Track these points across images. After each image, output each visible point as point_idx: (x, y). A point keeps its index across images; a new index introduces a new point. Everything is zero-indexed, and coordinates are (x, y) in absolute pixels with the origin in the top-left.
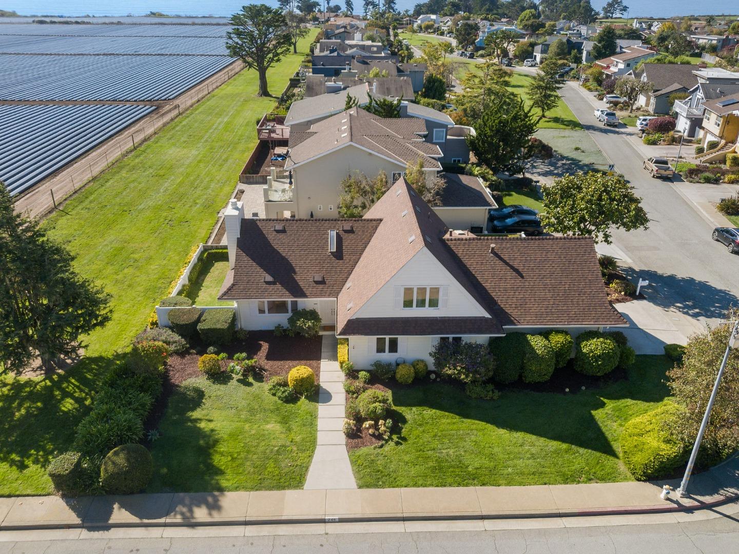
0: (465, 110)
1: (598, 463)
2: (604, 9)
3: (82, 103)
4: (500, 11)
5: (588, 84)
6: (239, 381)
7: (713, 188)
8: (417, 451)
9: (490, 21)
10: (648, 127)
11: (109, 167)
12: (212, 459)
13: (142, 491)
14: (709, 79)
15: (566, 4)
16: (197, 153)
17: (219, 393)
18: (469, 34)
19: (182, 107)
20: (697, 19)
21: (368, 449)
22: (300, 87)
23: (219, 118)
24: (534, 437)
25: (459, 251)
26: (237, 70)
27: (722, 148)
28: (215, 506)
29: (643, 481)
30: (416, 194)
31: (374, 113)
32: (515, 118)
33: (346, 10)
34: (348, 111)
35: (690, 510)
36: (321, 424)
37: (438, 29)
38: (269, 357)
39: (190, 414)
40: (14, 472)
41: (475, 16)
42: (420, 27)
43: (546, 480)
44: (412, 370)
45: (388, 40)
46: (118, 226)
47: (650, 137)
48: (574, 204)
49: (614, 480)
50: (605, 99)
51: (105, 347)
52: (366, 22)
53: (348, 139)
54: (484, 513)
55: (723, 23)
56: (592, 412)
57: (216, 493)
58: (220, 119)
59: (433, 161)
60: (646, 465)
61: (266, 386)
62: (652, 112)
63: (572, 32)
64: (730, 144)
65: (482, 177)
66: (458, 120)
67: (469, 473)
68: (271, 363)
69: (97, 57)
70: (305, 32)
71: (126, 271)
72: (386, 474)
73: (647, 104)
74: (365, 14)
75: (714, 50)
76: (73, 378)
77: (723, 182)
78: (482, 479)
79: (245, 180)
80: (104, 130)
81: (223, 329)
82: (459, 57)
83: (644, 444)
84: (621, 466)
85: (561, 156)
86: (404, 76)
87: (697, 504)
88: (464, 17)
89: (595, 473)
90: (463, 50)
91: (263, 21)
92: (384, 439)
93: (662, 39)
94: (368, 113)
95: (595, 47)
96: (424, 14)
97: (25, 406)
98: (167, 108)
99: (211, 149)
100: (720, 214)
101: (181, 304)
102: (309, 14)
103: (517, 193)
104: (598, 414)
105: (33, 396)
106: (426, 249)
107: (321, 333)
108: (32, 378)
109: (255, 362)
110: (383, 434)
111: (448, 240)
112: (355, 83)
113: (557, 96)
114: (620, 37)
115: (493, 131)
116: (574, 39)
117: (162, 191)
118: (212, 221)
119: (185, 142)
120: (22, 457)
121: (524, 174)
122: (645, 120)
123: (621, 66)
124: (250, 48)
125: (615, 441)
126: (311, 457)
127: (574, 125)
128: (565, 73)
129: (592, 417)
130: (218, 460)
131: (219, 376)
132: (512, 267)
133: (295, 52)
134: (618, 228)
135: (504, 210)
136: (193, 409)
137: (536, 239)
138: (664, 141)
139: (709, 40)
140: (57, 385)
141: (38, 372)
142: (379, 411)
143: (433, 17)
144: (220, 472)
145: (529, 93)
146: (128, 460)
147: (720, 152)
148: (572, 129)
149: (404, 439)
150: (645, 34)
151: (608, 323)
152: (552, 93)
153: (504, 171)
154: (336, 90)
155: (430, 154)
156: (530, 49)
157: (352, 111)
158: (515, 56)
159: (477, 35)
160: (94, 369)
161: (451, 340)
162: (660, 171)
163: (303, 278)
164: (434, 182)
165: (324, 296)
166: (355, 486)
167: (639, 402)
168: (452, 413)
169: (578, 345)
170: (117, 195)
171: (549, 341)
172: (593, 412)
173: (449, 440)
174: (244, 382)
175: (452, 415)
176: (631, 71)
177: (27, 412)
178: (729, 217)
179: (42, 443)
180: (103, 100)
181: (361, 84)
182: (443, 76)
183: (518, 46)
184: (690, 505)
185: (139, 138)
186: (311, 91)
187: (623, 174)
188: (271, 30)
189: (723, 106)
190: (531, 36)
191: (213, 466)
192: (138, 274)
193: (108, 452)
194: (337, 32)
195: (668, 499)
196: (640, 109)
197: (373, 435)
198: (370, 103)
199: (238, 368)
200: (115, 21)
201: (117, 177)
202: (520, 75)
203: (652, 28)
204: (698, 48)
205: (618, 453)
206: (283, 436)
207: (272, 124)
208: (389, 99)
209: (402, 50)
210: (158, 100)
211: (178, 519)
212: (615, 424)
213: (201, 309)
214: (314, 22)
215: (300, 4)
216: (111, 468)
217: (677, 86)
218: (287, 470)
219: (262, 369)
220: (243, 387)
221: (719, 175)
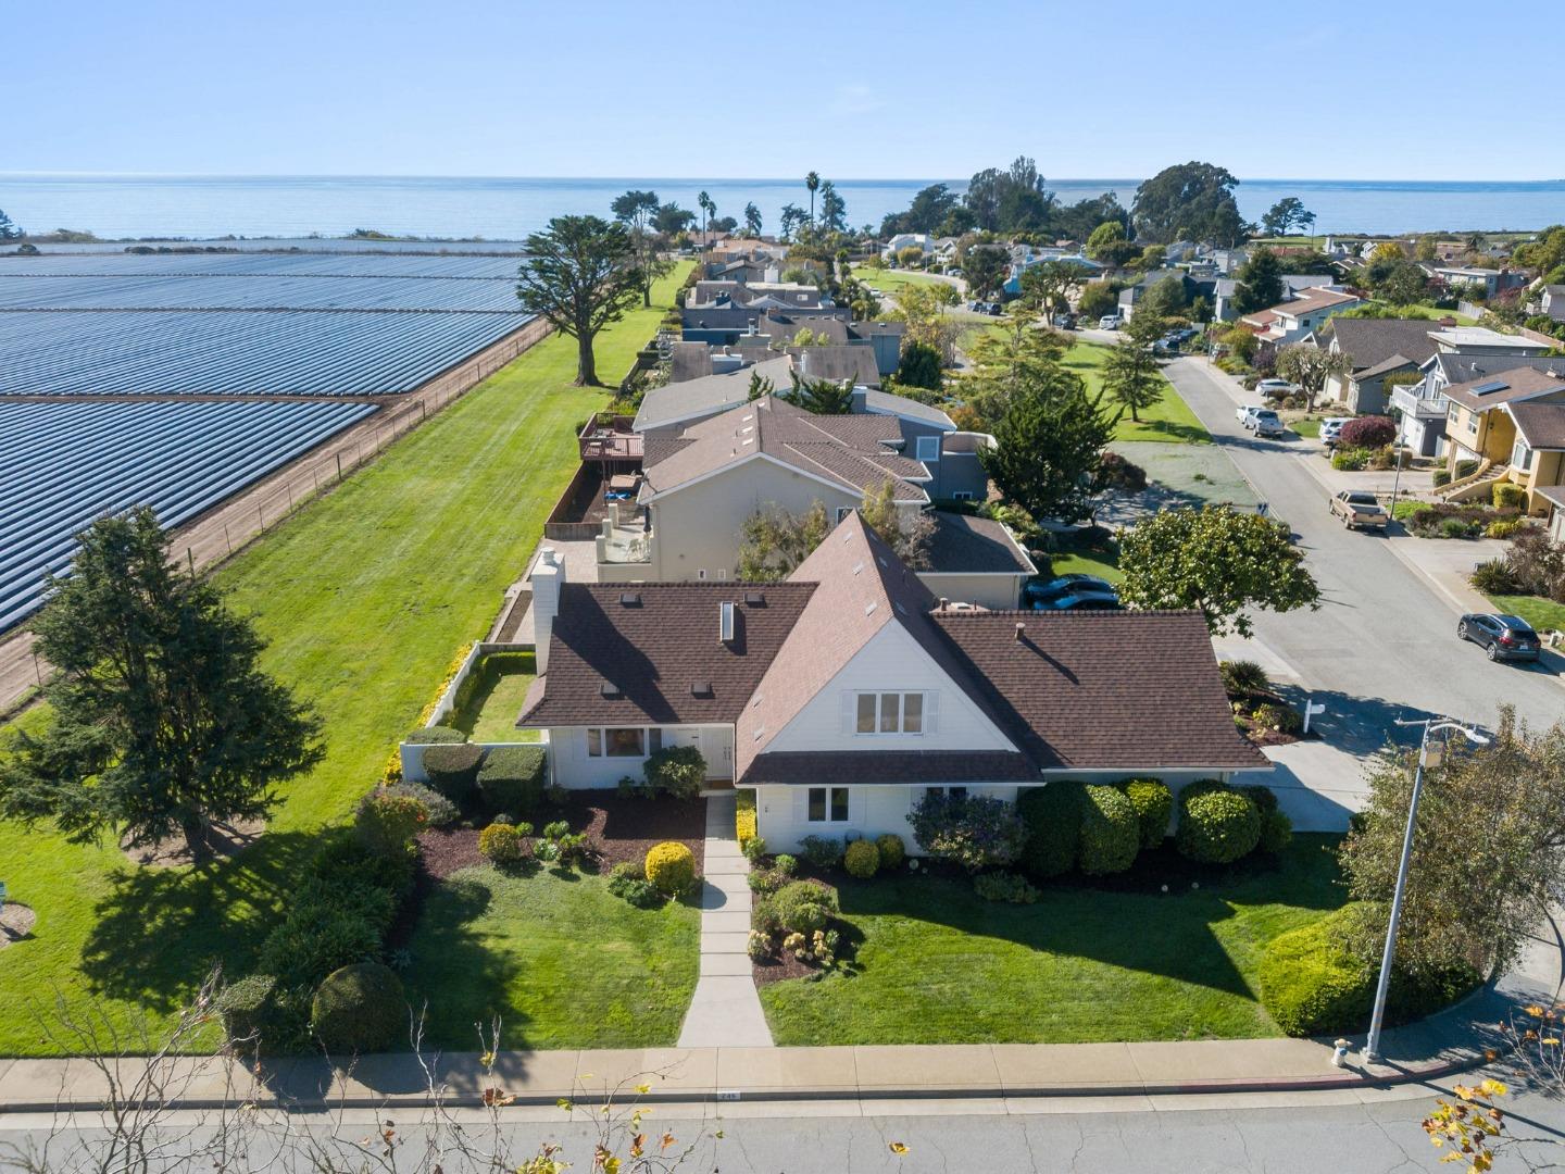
0: (977, 404)
1: (1218, 1007)
2: (1266, 218)
3: (231, 397)
4: (1054, 226)
5: (1227, 360)
6: (553, 872)
7: (1465, 546)
8: (884, 986)
9: (1031, 244)
10: (1340, 438)
11: (293, 513)
12: (508, 998)
13: (383, 1050)
14: (1459, 347)
15: (1187, 211)
16: (460, 487)
17: (517, 892)
18: (990, 270)
19: (430, 405)
20: (1452, 239)
21: (795, 984)
22: (657, 368)
23: (500, 425)
24: (1100, 966)
25: (959, 636)
26: (534, 338)
27: (1484, 474)
28: (516, 1073)
29: (1300, 1037)
30: (881, 542)
31: (803, 407)
32: (1070, 416)
33: (746, 226)
34: (754, 403)
35: (1384, 1084)
36: (706, 943)
37: (930, 261)
38: (610, 832)
39: (464, 926)
40: (152, 1017)
41: (1004, 237)
42: (894, 257)
43: (1120, 1034)
44: (875, 851)
45: (831, 281)
46: (315, 616)
47: (1346, 456)
48: (1176, 562)
49: (1247, 1035)
50: (1258, 389)
51: (304, 816)
52: (788, 248)
53: (755, 447)
54: (1005, 1086)
55: (1500, 245)
56: (1210, 924)
57: (518, 1053)
58: (503, 428)
59: (914, 487)
60: (1303, 1005)
61: (604, 881)
62: (1353, 411)
63: (1198, 264)
64: (1499, 467)
65: (1012, 526)
66: (964, 423)
67: (979, 1023)
68: (611, 843)
69: (256, 315)
70: (667, 267)
71: (335, 691)
72: (827, 1022)
73: (1344, 397)
74: (784, 234)
75: (1480, 295)
76: (247, 868)
77: (1485, 537)
78: (1002, 1031)
79: (556, 533)
80: (279, 447)
81: (524, 781)
82: (971, 311)
83: (1300, 970)
84: (1261, 1013)
85: (1169, 490)
86: (861, 344)
87: (1396, 1073)
88: (981, 237)
89: (1211, 1023)
90: (980, 300)
91: (590, 247)
92: (822, 966)
93: (1379, 274)
94: (791, 407)
95: (1239, 291)
96: (901, 233)
97: (163, 913)
98: (399, 407)
99: (489, 479)
100: (1478, 593)
101: (445, 739)
102: (674, 234)
103: (1079, 555)
104: (1222, 929)
105: (175, 898)
106: (896, 623)
107: (704, 793)
108: (171, 869)
109: (584, 840)
110: (821, 958)
111: (939, 616)
112: (766, 357)
113: (1158, 381)
114: (1290, 271)
115: (1028, 439)
116: (1200, 278)
117: (396, 553)
118: (494, 606)
119: (436, 468)
120: (164, 993)
121: (1093, 520)
122: (1335, 424)
123: (1293, 325)
124: (564, 296)
125: (1251, 972)
126: (689, 995)
127: (1196, 435)
128: (1181, 341)
129: (1210, 936)
130: (519, 1000)
131: (516, 864)
132: (1056, 664)
133: (648, 304)
134: (1263, 608)
135: (1055, 583)
136: (472, 918)
137: (1099, 615)
138: (1373, 462)
139: (1470, 277)
140: (220, 879)
141: (181, 859)
142: (813, 917)
143: (920, 238)
144: (526, 1020)
145: (1104, 376)
146: (362, 987)
147: (1482, 481)
148: (1191, 442)
149: (861, 967)
150: (1344, 266)
151: (1237, 764)
152: (1149, 376)
153: (1054, 516)
154: (730, 369)
155: (907, 475)
156: (1111, 296)
157: (763, 403)
158: (1083, 311)
159: (1006, 271)
160: (285, 853)
161: (946, 793)
162: (1359, 516)
163: (671, 688)
164: (914, 520)
165: (712, 720)
166: (770, 1042)
167: (1299, 909)
168: (950, 925)
169: (1182, 804)
170: (311, 562)
171: (1128, 796)
172: (1212, 926)
173: (944, 968)
174: (563, 874)
175: (949, 928)
176: (1311, 334)
177: (167, 922)
178: (1493, 598)
179: (197, 973)
180: (272, 394)
181: (777, 357)
182: (938, 346)
183: (1087, 290)
184: (1386, 1075)
185: (348, 461)
186: (682, 371)
187: (1289, 523)
188: (604, 263)
189: (1480, 395)
190: (1112, 272)
191: (512, 1009)
192: (359, 695)
193: (326, 976)
194: (730, 266)
195: (1345, 1066)
196: (1328, 405)
197: (803, 960)
198: (796, 389)
199: (552, 848)
200: (287, 246)
201: (309, 531)
202: (1091, 345)
203: (1362, 254)
204: (1450, 292)
205: (1255, 993)
206: (637, 962)
207: (606, 432)
208: (832, 382)
209: (858, 298)
210: (380, 393)
211: (451, 1094)
212: (1253, 945)
213: (483, 747)
214: (684, 248)
215: (655, 217)
216: (331, 1001)
217: (1398, 360)
218: (645, 1016)
219: (594, 853)
220: (561, 882)
221: (1476, 522)
